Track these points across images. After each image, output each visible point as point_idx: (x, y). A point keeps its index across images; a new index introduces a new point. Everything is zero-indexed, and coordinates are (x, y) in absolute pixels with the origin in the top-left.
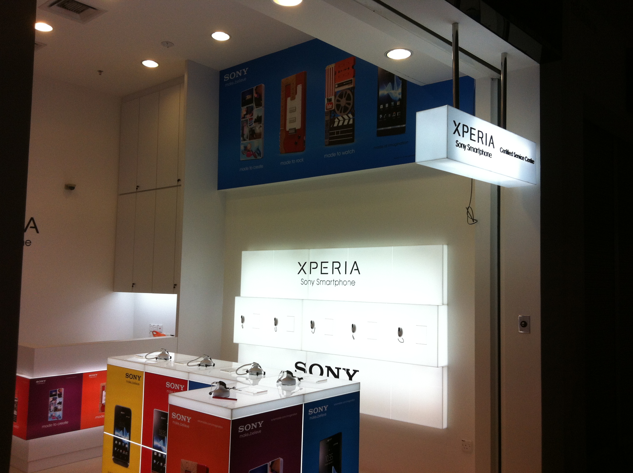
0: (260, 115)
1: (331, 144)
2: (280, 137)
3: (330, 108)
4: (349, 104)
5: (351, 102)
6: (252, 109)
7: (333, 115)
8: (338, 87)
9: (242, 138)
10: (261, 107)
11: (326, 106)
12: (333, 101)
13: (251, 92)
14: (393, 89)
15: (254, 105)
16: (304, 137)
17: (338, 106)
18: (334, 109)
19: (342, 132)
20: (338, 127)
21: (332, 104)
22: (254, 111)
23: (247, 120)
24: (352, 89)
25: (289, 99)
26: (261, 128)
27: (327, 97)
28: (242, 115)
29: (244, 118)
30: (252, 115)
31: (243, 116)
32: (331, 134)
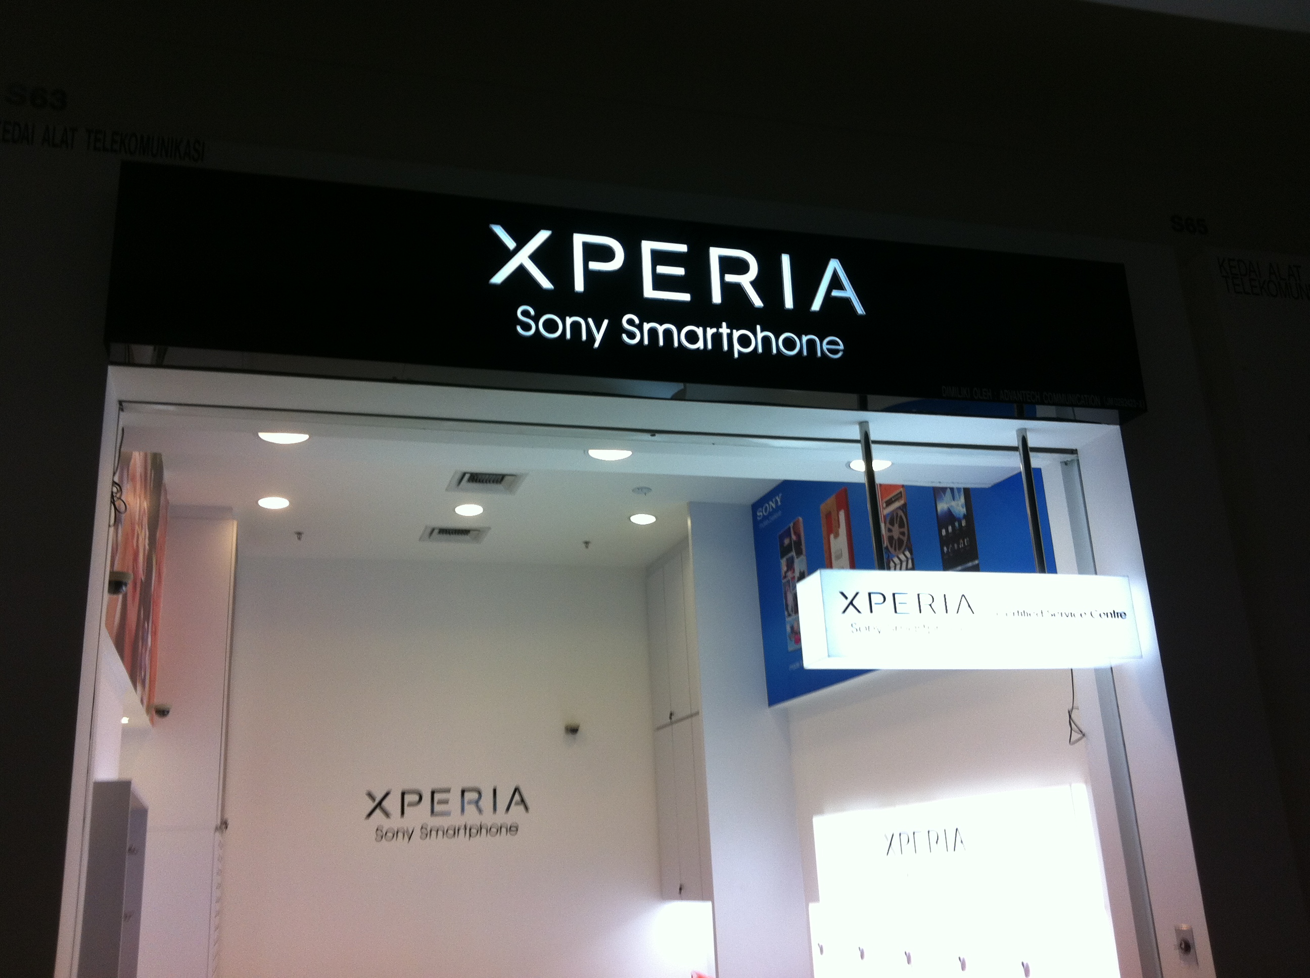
0: (802, 571)
4: (904, 534)
5: (905, 530)
6: (792, 560)
8: (887, 506)
9: (786, 613)
10: (802, 556)
13: (789, 533)
14: (953, 502)
15: (793, 553)
17: (891, 539)
18: (887, 546)
22: (795, 563)
23: (789, 580)
24: (903, 508)
25: (832, 536)
28: (782, 573)
29: (785, 577)
30: (794, 572)
31: (784, 575)
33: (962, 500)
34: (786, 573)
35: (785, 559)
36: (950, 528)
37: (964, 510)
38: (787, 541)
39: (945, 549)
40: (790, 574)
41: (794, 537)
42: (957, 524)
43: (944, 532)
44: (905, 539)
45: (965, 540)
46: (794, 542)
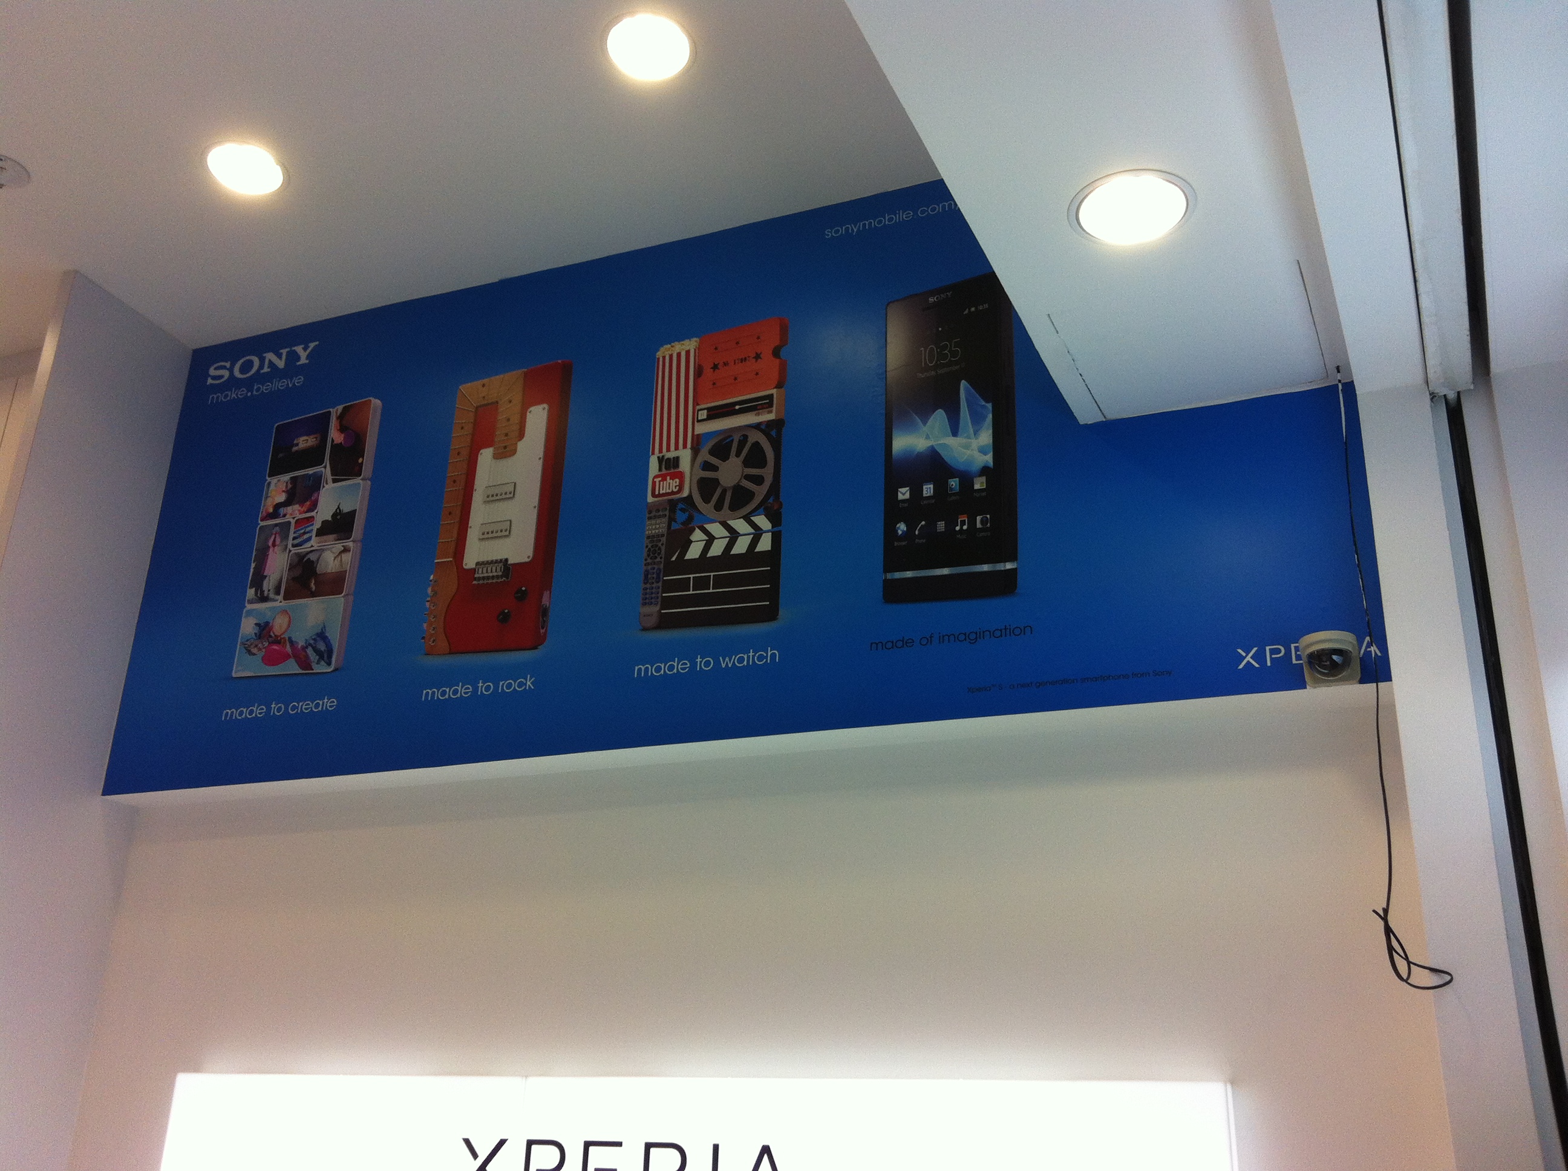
0: (346, 508)
1: (665, 623)
2: (429, 590)
3: (673, 493)
4: (758, 480)
5: (768, 473)
6: (316, 483)
7: (681, 517)
8: (710, 417)
9: (251, 593)
10: (358, 480)
11: (654, 483)
12: (685, 465)
13: (320, 425)
14: (955, 433)
15: (324, 469)
16: (546, 594)
17: (707, 487)
18: (690, 496)
19: (719, 582)
20: (704, 562)
21: (681, 476)
22: (323, 492)
23: (289, 523)
24: (773, 430)
25: (486, 456)
26: (347, 557)
27: (661, 451)
28: (268, 505)
29: (275, 515)
30: (314, 506)
31: (271, 510)
32: (669, 586)
33: (986, 437)
34: (278, 506)
35: (286, 477)
36: (928, 490)
37: (988, 459)
38: (304, 442)
39: (902, 527)
40: (294, 512)
41: (335, 435)
42: (954, 483)
43: (904, 493)
44: (760, 492)
45: (979, 518)
46: (332, 446)
